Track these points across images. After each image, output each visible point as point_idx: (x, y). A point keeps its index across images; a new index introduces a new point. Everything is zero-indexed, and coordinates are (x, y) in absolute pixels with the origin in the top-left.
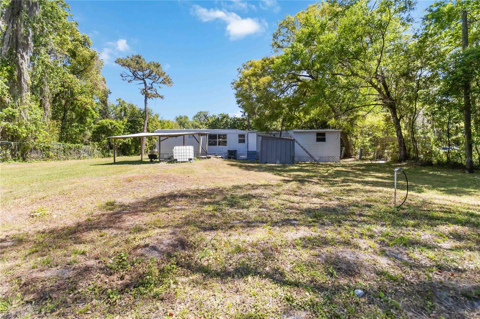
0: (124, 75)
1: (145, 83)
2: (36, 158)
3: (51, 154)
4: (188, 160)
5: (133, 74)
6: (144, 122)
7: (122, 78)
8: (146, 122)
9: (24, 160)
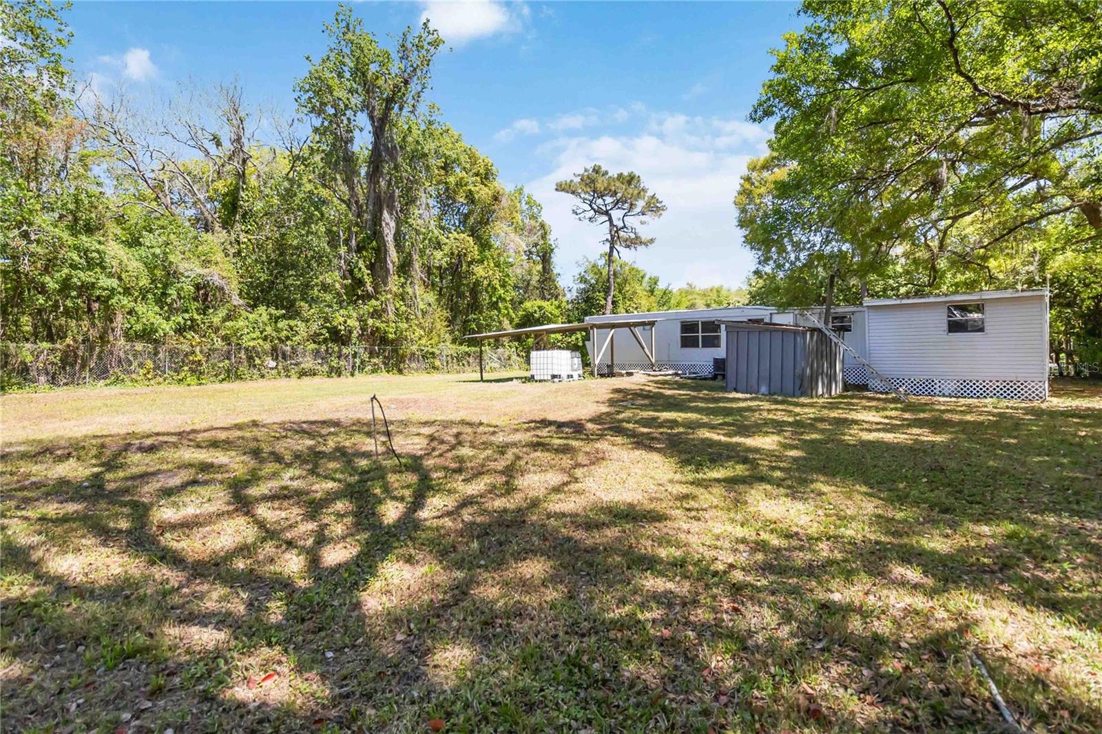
0: (578, 212)
1: (610, 220)
2: (417, 370)
3: (437, 363)
4: (550, 378)
5: (590, 205)
6: (605, 299)
7: (577, 217)
8: (610, 299)
9: (400, 371)
